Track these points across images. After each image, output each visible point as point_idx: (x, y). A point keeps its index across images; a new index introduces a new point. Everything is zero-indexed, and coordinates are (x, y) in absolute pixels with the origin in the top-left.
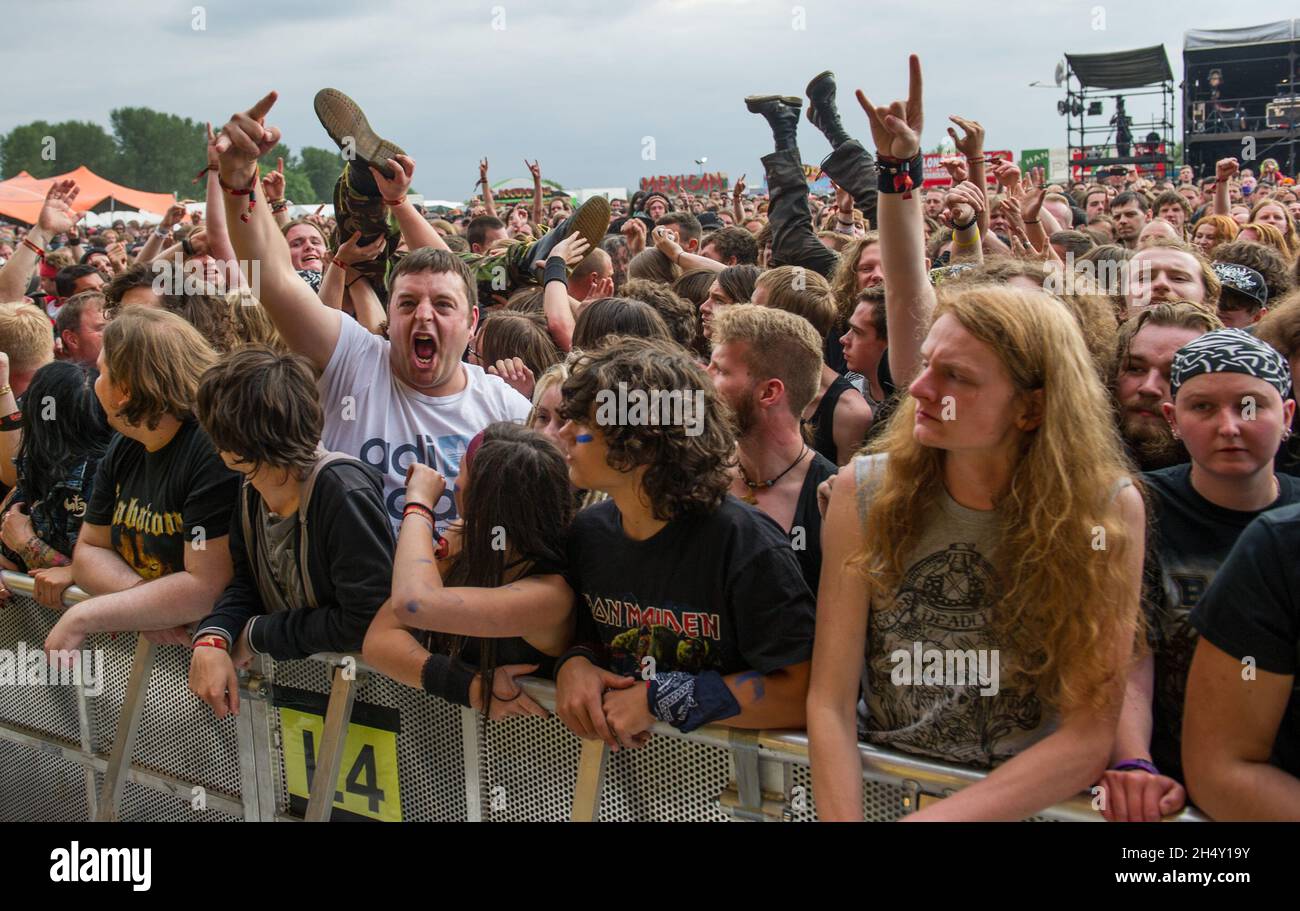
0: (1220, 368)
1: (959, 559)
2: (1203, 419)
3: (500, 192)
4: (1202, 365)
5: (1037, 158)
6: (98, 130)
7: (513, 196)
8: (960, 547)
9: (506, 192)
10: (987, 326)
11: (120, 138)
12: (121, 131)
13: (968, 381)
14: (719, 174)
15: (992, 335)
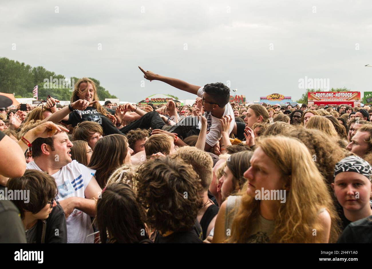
0: (347, 170)
1: (260, 238)
2: (342, 189)
3: (152, 99)
4: (342, 169)
5: (370, 95)
7: (157, 101)
8: (261, 233)
10: (271, 151)
13: (264, 172)
15: (272, 154)
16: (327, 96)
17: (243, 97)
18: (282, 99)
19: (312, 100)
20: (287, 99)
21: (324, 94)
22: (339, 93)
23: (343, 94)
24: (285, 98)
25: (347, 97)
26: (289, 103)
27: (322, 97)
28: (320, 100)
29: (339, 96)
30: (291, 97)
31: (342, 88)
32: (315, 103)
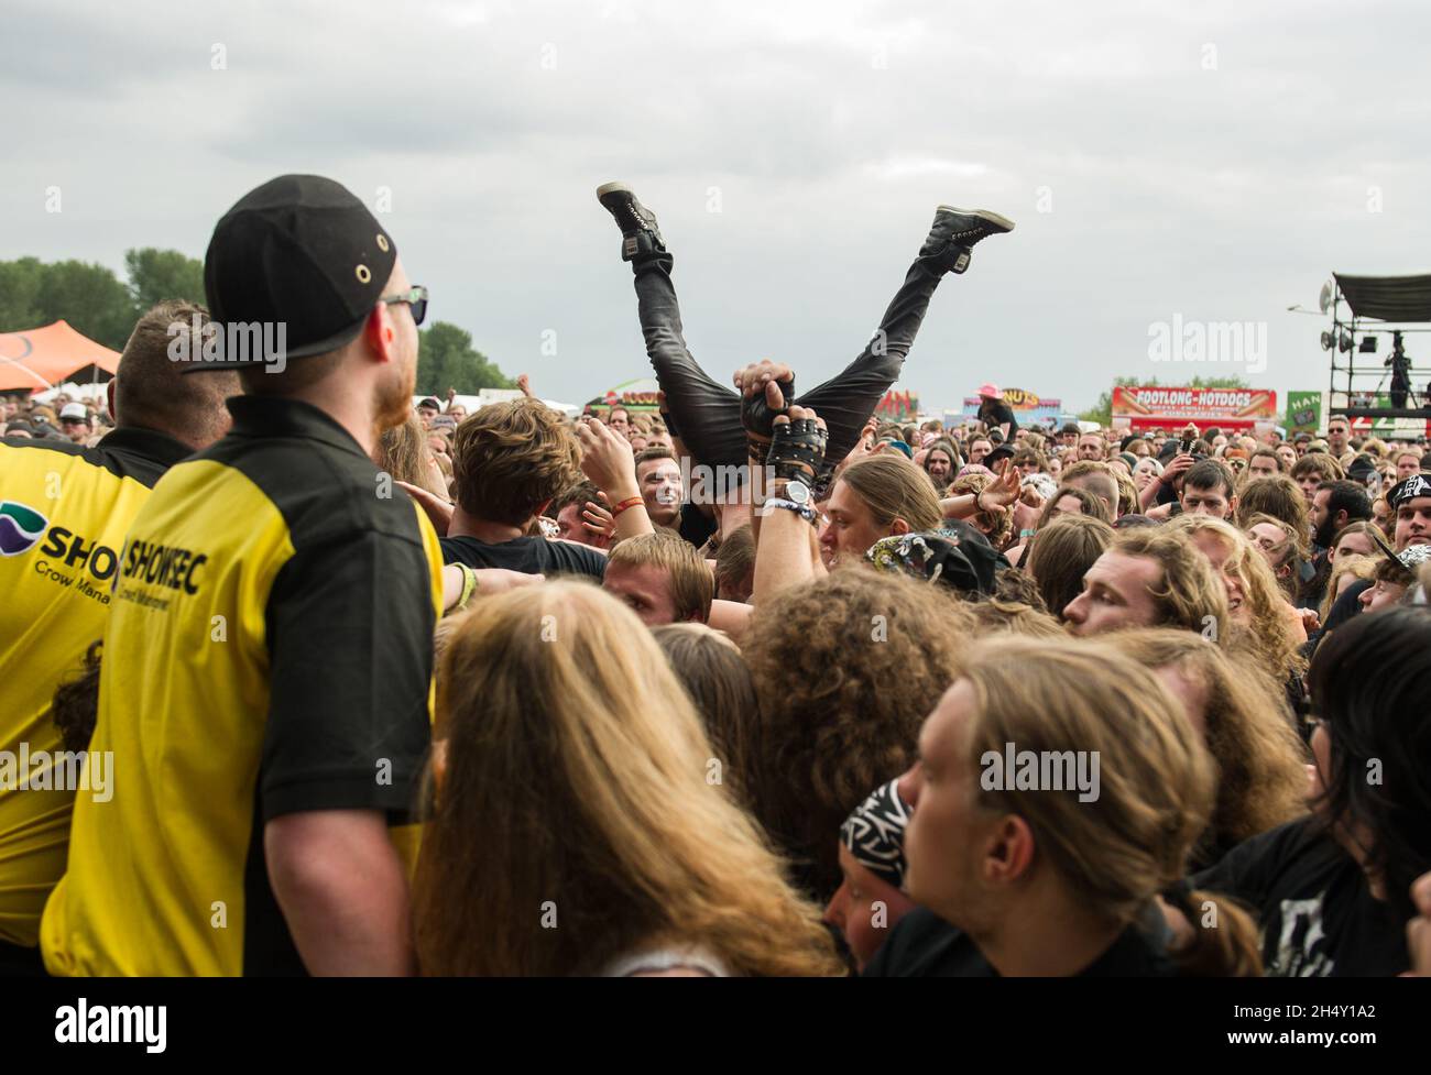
3: (626, 395)
5: (1306, 401)
6: (108, 276)
7: (641, 402)
9: (633, 396)
11: (136, 288)
12: (139, 279)
14: (907, 393)
16: (1173, 402)
17: (912, 396)
18: (1032, 407)
19: (1125, 412)
20: (1046, 406)
21: (1162, 394)
22: (1211, 394)
23: (1223, 398)
24: (1042, 404)
25: (1235, 406)
26: (1054, 419)
27: (1158, 404)
28: (1151, 412)
29: (1210, 403)
30: (1059, 401)
31: (1228, 378)
32: (1135, 422)
